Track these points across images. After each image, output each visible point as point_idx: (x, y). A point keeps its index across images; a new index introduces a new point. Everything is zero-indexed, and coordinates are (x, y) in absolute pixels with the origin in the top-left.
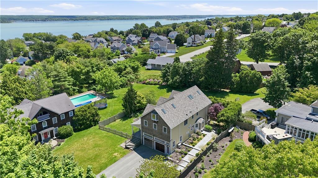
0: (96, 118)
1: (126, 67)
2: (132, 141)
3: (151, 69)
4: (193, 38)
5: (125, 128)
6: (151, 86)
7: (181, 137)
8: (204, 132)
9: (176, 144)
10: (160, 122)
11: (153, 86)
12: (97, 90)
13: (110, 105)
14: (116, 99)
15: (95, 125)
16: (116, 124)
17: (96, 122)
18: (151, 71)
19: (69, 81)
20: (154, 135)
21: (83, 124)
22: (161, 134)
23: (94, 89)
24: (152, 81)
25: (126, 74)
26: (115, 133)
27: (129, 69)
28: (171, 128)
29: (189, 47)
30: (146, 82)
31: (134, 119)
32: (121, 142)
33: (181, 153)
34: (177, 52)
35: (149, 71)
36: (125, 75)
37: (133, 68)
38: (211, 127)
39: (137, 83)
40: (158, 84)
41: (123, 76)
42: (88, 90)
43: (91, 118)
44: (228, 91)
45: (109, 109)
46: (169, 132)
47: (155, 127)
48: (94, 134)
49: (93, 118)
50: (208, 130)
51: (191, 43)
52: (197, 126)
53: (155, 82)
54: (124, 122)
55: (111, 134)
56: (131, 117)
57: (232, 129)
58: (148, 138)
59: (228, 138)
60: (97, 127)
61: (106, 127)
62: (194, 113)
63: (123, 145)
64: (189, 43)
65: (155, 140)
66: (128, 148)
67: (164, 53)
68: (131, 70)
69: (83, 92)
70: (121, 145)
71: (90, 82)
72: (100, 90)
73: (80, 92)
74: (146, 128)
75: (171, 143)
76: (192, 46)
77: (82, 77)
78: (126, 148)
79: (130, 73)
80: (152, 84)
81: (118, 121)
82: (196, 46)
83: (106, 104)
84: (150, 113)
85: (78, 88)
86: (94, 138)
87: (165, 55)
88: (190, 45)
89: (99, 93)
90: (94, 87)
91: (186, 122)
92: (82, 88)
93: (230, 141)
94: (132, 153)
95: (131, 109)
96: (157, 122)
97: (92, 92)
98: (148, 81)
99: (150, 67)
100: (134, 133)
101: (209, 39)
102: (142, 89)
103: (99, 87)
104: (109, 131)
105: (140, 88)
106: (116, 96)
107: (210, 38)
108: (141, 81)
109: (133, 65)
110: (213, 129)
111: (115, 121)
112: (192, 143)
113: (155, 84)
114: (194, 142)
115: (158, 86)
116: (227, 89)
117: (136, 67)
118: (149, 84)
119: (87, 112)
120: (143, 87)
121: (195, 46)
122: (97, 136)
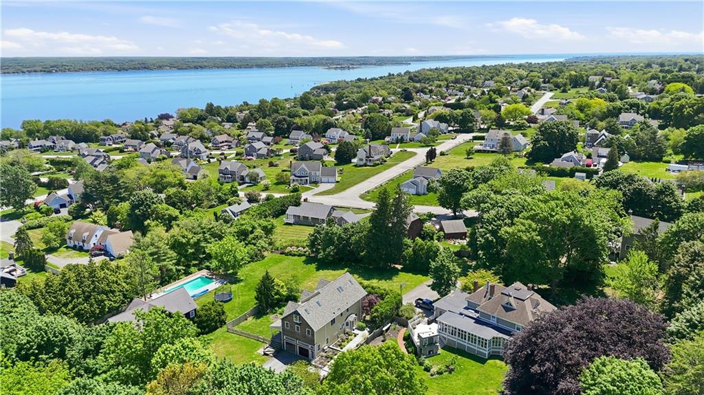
0: (223, 317)
1: (254, 228)
2: (271, 346)
3: (294, 224)
4: (368, 151)
5: (261, 329)
6: (294, 258)
7: (327, 340)
8: (356, 331)
9: (321, 347)
10: (304, 323)
11: (296, 258)
12: (213, 269)
13: (235, 295)
14: (242, 284)
15: (221, 327)
16: (249, 323)
17: (223, 323)
18: (294, 227)
19: (171, 259)
20: (297, 339)
21: (208, 326)
22: (305, 337)
23: (208, 268)
24: (295, 250)
25: (254, 239)
26: (248, 336)
27: (259, 232)
28: (315, 331)
29: (361, 166)
30: (287, 251)
31: (271, 316)
32: (257, 348)
33: (327, 357)
34: (338, 182)
35: (290, 227)
36: (253, 241)
37: (265, 229)
38: (364, 325)
39: (272, 252)
40: (304, 255)
41: (250, 244)
42: (199, 270)
43: (217, 318)
44: (399, 267)
45: (236, 301)
46: (313, 335)
47: (298, 330)
48: (222, 339)
49: (219, 318)
50: (361, 329)
51: (364, 160)
52: (347, 325)
53: (299, 252)
54: (259, 321)
55: (244, 338)
56: (267, 313)
57: (388, 326)
58: (290, 341)
59: (381, 338)
60: (224, 328)
61: (236, 328)
62: (343, 310)
63: (261, 351)
64: (361, 160)
65: (298, 344)
66: (267, 355)
67: (315, 183)
68: (262, 232)
69: (191, 274)
70: (259, 351)
71: (201, 256)
72: (218, 268)
73: (187, 273)
74: (288, 331)
75: (316, 347)
76: (365, 165)
77: (190, 251)
78: (265, 354)
79: (261, 237)
80: (294, 255)
81: (250, 319)
82: (373, 166)
83: (230, 294)
84: (292, 313)
85: (184, 268)
86: (224, 344)
87: (317, 187)
88: (362, 163)
89: (215, 274)
90: (208, 264)
91: (333, 322)
92: (188, 266)
93: (383, 341)
94: (273, 360)
95: (267, 302)
96: (300, 324)
97: (205, 272)
98: (288, 249)
99: (292, 221)
100: (273, 336)
101: (398, 145)
102: (279, 264)
103: (214, 263)
104: (241, 334)
105: (277, 262)
106: (242, 278)
107: (401, 143)
108: (278, 249)
109: (265, 223)
110: (367, 326)
111: (246, 320)
112: (340, 345)
113: (300, 255)
114: (343, 344)
115: (304, 258)
116: (400, 264)
117: (270, 227)
118: (290, 255)
119: (212, 311)
120: (281, 261)
121: (372, 164)
122: (227, 341)
